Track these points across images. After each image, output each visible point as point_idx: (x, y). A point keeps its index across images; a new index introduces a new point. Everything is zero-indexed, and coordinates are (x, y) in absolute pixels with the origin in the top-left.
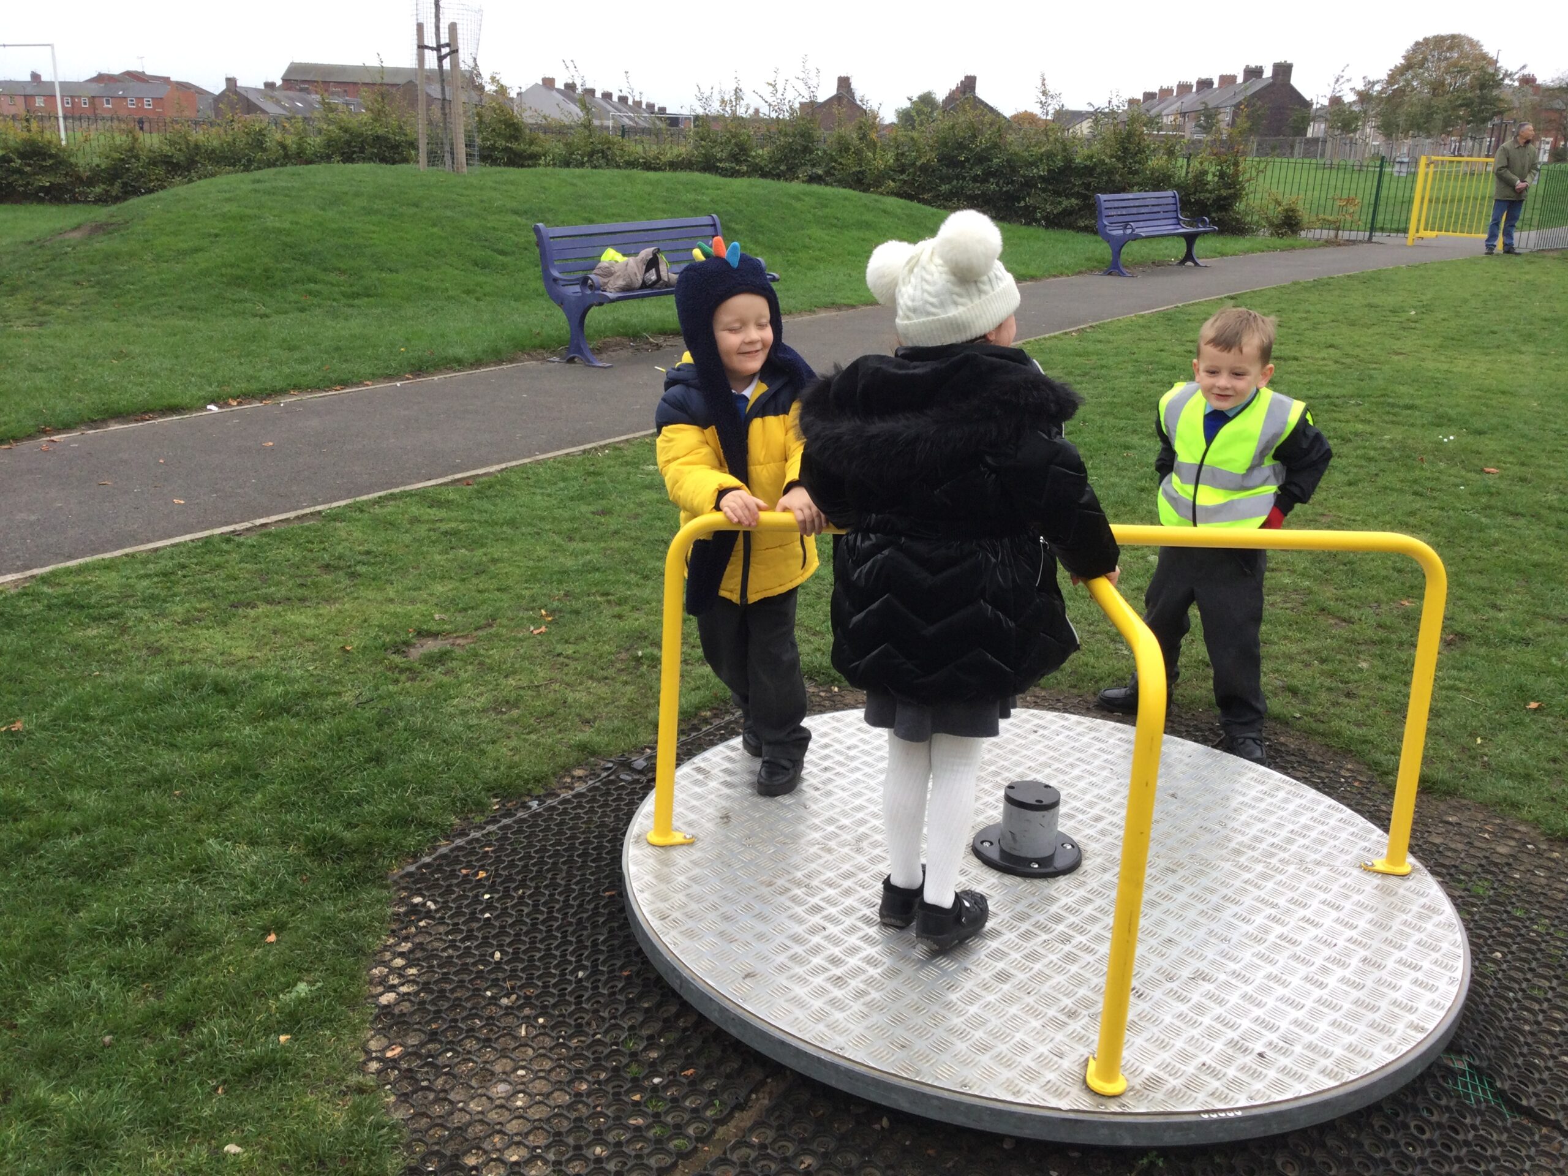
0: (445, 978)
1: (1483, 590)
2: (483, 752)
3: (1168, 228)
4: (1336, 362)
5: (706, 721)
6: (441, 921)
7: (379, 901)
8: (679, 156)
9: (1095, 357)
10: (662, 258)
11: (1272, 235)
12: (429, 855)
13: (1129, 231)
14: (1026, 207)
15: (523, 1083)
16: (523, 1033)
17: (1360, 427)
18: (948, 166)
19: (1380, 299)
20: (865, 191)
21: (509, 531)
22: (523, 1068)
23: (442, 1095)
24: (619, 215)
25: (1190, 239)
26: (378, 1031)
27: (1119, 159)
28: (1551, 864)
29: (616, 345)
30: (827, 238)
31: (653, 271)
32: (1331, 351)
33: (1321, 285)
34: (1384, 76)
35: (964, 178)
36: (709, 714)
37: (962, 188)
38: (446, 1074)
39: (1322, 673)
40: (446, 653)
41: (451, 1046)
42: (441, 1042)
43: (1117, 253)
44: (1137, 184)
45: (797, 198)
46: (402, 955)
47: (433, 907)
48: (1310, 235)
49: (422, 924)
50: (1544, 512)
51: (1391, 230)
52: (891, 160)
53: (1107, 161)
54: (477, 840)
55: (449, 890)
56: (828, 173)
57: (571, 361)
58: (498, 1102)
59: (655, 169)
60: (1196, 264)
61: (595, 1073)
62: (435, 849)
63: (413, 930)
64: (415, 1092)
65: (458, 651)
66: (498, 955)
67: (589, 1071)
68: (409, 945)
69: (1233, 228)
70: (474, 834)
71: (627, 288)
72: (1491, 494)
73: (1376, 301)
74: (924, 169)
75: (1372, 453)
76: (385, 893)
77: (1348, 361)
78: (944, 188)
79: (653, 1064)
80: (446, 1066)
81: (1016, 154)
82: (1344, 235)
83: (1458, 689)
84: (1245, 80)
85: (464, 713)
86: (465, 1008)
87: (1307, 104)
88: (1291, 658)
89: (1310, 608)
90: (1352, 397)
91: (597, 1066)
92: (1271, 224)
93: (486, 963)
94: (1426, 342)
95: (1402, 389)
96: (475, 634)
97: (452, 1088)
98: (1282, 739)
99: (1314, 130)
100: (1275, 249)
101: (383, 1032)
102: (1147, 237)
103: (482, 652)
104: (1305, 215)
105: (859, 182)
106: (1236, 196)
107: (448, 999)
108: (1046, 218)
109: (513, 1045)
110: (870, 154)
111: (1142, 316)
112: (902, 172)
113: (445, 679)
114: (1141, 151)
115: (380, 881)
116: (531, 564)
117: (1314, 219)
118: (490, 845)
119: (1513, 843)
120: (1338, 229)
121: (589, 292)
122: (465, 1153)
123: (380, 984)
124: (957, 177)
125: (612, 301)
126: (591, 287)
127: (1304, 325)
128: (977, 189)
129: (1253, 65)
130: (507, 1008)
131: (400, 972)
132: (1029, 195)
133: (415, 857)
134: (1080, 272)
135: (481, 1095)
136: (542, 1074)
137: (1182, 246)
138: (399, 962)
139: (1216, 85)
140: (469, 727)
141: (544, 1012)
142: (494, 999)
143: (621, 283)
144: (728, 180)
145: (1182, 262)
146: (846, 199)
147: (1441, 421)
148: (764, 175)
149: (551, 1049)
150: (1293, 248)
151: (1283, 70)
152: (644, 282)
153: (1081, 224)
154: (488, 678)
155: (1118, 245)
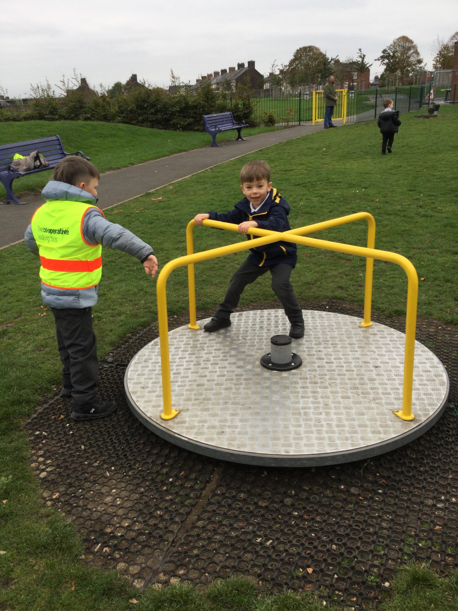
0: (65, 461)
1: (390, 242)
2: (41, 368)
3: (229, 126)
4: (306, 170)
5: (130, 338)
6: (52, 439)
7: (21, 437)
8: (27, 114)
9: (221, 178)
10: (41, 155)
11: (265, 126)
12: (35, 413)
13: (217, 129)
14: (174, 123)
15: (117, 494)
16: (108, 475)
17: (326, 192)
18: (140, 109)
19: (311, 145)
20: (109, 122)
21: (12, 276)
22: (114, 488)
23: (85, 507)
24: (10, 141)
25: (239, 130)
26: (45, 489)
27: (206, 101)
28: (449, 332)
29: (25, 194)
30: (100, 142)
31: (38, 161)
32: (303, 166)
33: (289, 143)
34: (287, 64)
35: (147, 114)
36: (130, 335)
37: (147, 118)
38: (82, 499)
39: (348, 280)
40: (6, 330)
41: (80, 487)
42: (74, 487)
43: (214, 138)
44: (214, 111)
45: (83, 127)
46: (41, 456)
47: (46, 434)
48: (279, 125)
49: (44, 442)
50: (398, 212)
51: (307, 120)
52: (117, 108)
53: (201, 102)
54: (53, 403)
55: (50, 426)
56: (92, 116)
57: (8, 203)
58: (110, 504)
59: (20, 121)
60: (242, 140)
61: (144, 483)
62: (36, 411)
63: (41, 445)
64: (72, 509)
65: (10, 329)
66: (83, 447)
67: (142, 482)
68: (42, 451)
69: (253, 125)
70: (51, 402)
71: (28, 169)
72: (379, 209)
73: (310, 146)
74: (131, 111)
75: (333, 200)
76: (22, 433)
77: (310, 169)
78: (140, 118)
79: (167, 473)
80: (81, 496)
81: (166, 102)
82: (291, 124)
83: (396, 278)
84: (239, 69)
85: (24, 353)
86: (79, 471)
87: (262, 76)
88: (336, 277)
89: (335, 257)
90: (318, 181)
91: (144, 480)
92: (265, 122)
93: (80, 451)
94: (334, 159)
95: (334, 176)
96: (15, 321)
97: (88, 503)
98: (344, 306)
99: (267, 86)
100: (268, 131)
101: (47, 488)
102: (224, 131)
103: (22, 328)
104: (275, 117)
105: (105, 118)
106: (250, 113)
107: (70, 469)
108: (182, 127)
109: (105, 480)
110: (108, 108)
111: (231, 161)
112: (122, 113)
113: (10, 341)
114: (213, 98)
115: (18, 428)
116: (27, 288)
117: (279, 118)
118: (60, 405)
119: (433, 327)
120: (288, 122)
121: (12, 173)
122: (105, 528)
123: (37, 470)
124: (145, 113)
125: (23, 175)
126: (12, 171)
127: (289, 158)
128: (153, 118)
129: (240, 63)
130: (97, 466)
131: (44, 463)
132: (174, 118)
133: (29, 416)
134: (202, 147)
135: (101, 503)
136: (123, 489)
137: (236, 133)
138: (41, 459)
139: (228, 72)
140: (30, 359)
141: (113, 464)
142: (90, 465)
143: (25, 167)
144: (52, 122)
145: (237, 139)
146: (103, 126)
147: (351, 186)
148: (66, 119)
149: (123, 478)
150: (274, 130)
151: (252, 64)
152: (35, 166)
153: (196, 128)
154: (29, 337)
155: (214, 135)
